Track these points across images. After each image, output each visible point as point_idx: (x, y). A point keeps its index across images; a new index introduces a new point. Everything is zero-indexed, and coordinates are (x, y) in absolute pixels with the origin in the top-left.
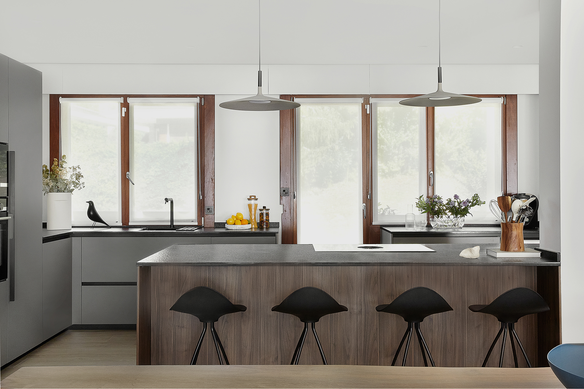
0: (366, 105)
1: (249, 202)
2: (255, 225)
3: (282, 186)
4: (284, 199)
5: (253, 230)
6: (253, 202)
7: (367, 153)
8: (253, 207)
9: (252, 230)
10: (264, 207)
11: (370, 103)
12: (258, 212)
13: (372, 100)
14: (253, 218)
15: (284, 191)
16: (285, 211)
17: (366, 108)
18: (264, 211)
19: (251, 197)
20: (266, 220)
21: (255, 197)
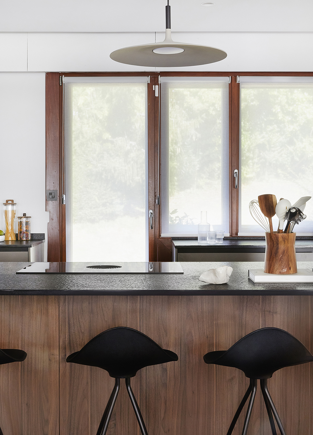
0: (154, 86)
1: (5, 208)
2: (12, 237)
3: (48, 188)
4: (50, 204)
5: (10, 243)
6: (10, 207)
7: (155, 146)
8: (10, 215)
9: (8, 243)
10: (24, 215)
11: (159, 83)
12: (17, 221)
13: (161, 79)
14: (10, 228)
15: (50, 194)
16: (52, 219)
17: (154, 89)
18: (24, 220)
19: (7, 201)
20: (26, 231)
21: (12, 201)
